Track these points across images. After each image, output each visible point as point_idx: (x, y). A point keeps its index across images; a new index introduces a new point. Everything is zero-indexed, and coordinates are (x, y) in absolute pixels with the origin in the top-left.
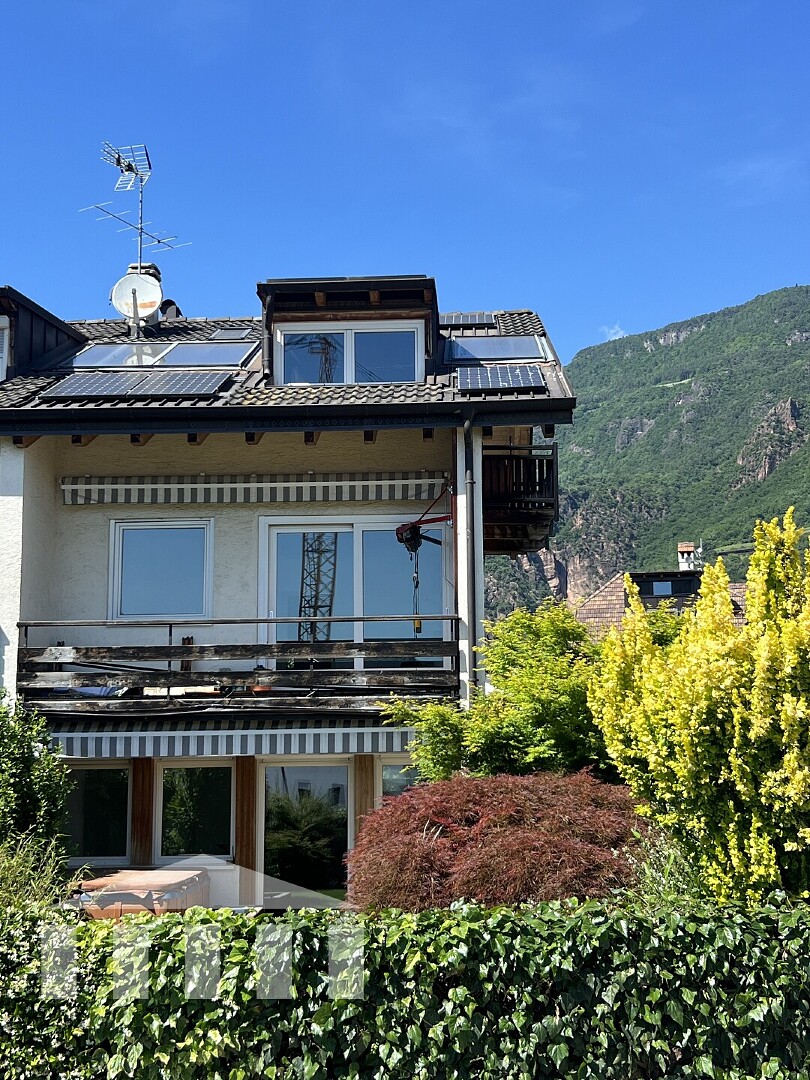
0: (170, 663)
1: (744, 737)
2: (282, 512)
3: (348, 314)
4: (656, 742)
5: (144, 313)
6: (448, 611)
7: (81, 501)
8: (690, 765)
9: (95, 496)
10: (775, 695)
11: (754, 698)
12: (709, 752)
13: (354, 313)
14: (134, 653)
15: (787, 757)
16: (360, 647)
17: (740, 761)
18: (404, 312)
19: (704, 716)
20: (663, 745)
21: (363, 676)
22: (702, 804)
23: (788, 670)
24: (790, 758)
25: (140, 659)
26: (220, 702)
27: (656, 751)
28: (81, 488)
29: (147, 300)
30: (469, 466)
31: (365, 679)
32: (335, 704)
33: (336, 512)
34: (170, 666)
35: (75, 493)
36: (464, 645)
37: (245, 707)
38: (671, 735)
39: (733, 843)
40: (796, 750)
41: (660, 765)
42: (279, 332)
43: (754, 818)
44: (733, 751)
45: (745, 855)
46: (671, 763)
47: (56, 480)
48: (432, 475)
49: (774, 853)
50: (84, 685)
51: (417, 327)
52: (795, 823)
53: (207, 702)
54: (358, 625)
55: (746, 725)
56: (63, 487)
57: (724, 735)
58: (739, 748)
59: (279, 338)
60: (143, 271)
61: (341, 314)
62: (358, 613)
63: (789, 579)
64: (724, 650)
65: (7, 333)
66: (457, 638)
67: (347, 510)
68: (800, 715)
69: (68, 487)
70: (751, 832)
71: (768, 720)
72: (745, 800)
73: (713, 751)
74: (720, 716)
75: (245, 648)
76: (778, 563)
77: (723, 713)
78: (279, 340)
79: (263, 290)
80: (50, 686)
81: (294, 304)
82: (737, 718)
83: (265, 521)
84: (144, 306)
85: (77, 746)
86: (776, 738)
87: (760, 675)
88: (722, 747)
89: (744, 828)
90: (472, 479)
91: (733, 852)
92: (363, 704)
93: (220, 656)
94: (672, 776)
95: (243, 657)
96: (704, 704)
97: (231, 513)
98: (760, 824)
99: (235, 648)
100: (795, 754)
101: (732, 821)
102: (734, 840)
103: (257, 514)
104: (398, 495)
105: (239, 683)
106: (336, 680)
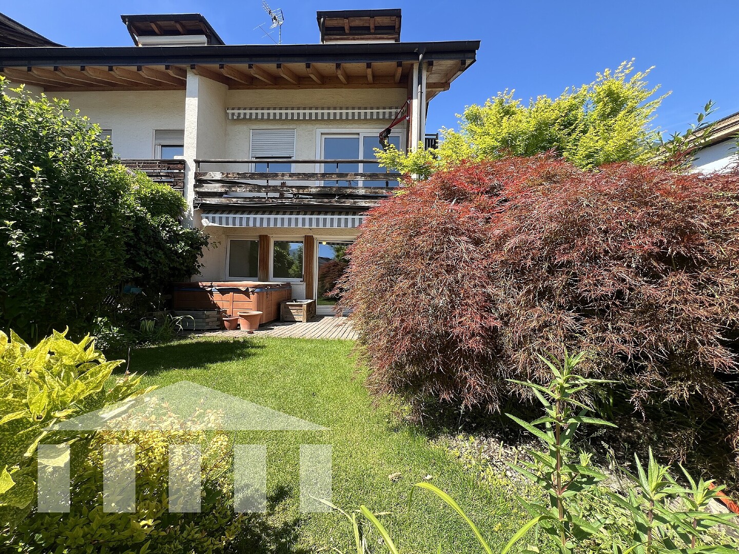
2: (327, 126)
3: (359, 37)
7: (235, 118)
9: (242, 116)
13: (362, 37)
16: (362, 175)
18: (385, 36)
28: (236, 112)
31: (363, 190)
33: (351, 127)
34: (268, 182)
35: (233, 114)
37: (304, 203)
47: (225, 108)
48: (397, 108)
56: (228, 111)
67: (356, 126)
75: (304, 174)
79: (319, 15)
80: (209, 191)
81: (335, 32)
83: (319, 131)
85: (224, 221)
90: (421, 90)
92: (362, 203)
93: (292, 178)
95: (303, 178)
97: (303, 125)
103: (316, 127)
104: (381, 116)
105: (301, 191)
106: (349, 191)
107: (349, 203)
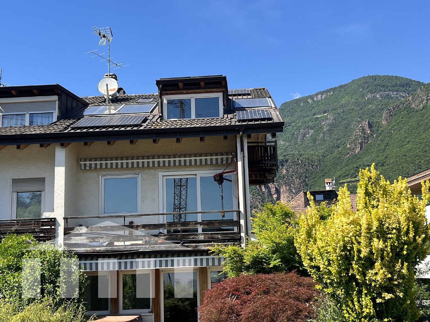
0: (124, 232)
1: (359, 256)
2: (168, 170)
3: (192, 91)
4: (323, 260)
5: (111, 93)
6: (235, 208)
7: (88, 168)
8: (337, 268)
9: (93, 166)
10: (370, 239)
11: (362, 240)
12: (345, 263)
13: (195, 91)
14: (110, 228)
15: (376, 264)
16: (201, 224)
17: (357, 266)
18: (214, 90)
19: (342, 248)
20: (326, 261)
21: (202, 235)
22: (343, 284)
23: (375, 228)
24: (377, 265)
25: (113, 231)
26: (145, 247)
27: (323, 263)
28: (88, 163)
29: (112, 88)
30: (242, 150)
31: (203, 236)
32: (191, 247)
33: (189, 170)
34: (124, 233)
35: (85, 165)
36: (242, 222)
37: (155, 249)
38: (329, 256)
39: (355, 299)
40: (380, 261)
41: (324, 268)
42: (165, 99)
43: (364, 289)
44: (354, 262)
45: (361, 304)
46: (329, 268)
47: (78, 160)
48: (227, 154)
49: (372, 303)
50: (90, 242)
51: (220, 95)
52: (380, 291)
53: (140, 247)
54: (199, 215)
55: (359, 251)
56: (80, 163)
57: (351, 256)
58: (357, 261)
59: (165, 101)
60: (110, 77)
61: (189, 91)
62: (199, 210)
63: (374, 192)
64: (349, 221)
65: (57, 102)
66: (239, 219)
67: (193, 169)
68: (381, 247)
69: (82, 163)
70: (362, 295)
71: (368, 249)
72: (360, 282)
73: (346, 262)
74: (349, 248)
75: (154, 225)
76: (369, 186)
77: (350, 247)
78: (165, 102)
79: (158, 83)
80: (77, 242)
81: (171, 88)
82: (355, 249)
83: (161, 174)
84: (111, 90)
85: (88, 266)
86: (372, 257)
87: (363, 231)
88: (350, 261)
89: (360, 293)
90: (243, 155)
91: (356, 303)
92: (203, 247)
93: (145, 228)
94: (330, 273)
95: (154, 228)
96: (341, 243)
97: (148, 171)
98: (366, 292)
99: (151, 225)
100: (379, 263)
101: (355, 290)
102: (356, 298)
103: (158, 171)
104: (214, 162)
105: (152, 239)
106: (191, 237)
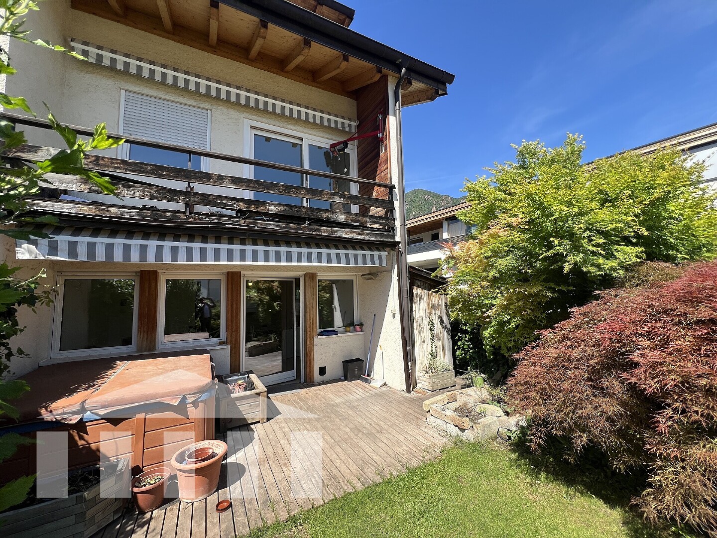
2: (260, 119)
9: (106, 61)
16: (340, 196)
21: (342, 215)
26: (236, 222)
28: (93, 50)
30: (398, 100)
31: (344, 217)
33: (294, 128)
35: (85, 53)
37: (258, 227)
53: (226, 220)
56: (72, 44)
66: (392, 199)
67: (300, 129)
69: (78, 46)
83: (248, 122)
85: (82, 250)
90: (399, 107)
92: (342, 234)
93: (237, 185)
95: (255, 188)
97: (224, 110)
99: (250, 181)
103: (243, 116)
104: (333, 125)
105: (253, 208)
106: (325, 215)
107: (325, 231)
